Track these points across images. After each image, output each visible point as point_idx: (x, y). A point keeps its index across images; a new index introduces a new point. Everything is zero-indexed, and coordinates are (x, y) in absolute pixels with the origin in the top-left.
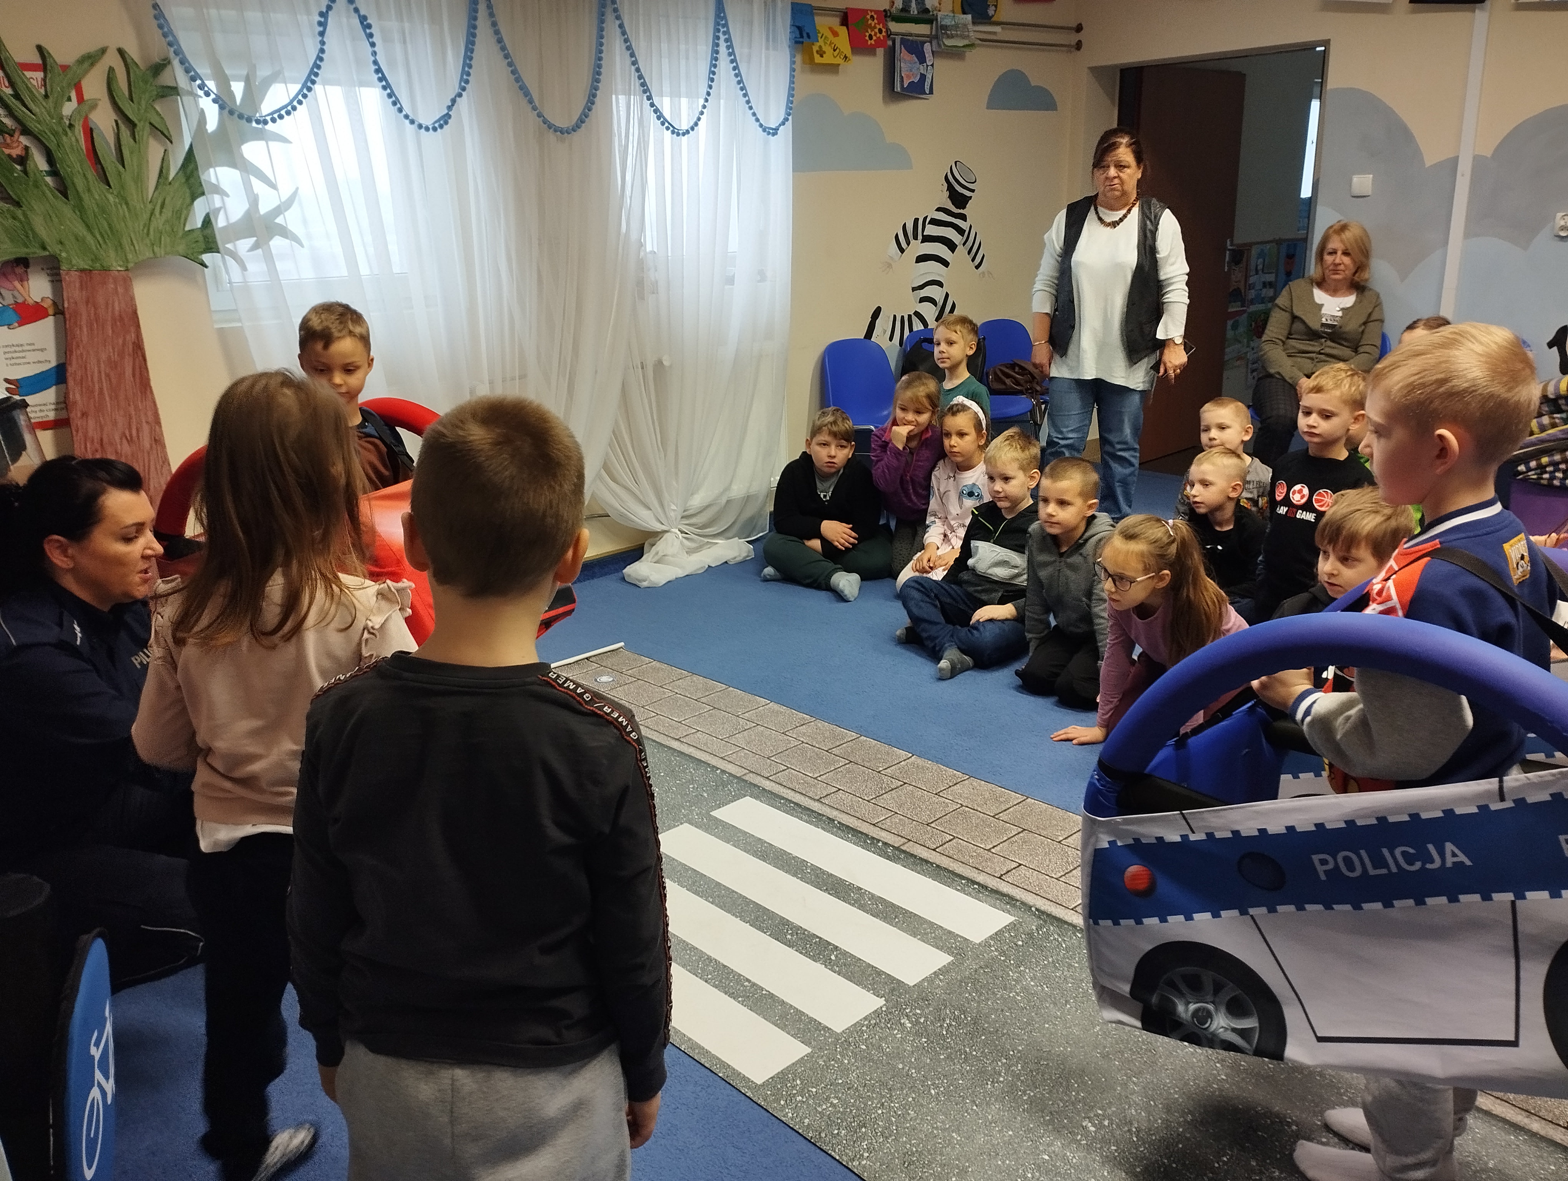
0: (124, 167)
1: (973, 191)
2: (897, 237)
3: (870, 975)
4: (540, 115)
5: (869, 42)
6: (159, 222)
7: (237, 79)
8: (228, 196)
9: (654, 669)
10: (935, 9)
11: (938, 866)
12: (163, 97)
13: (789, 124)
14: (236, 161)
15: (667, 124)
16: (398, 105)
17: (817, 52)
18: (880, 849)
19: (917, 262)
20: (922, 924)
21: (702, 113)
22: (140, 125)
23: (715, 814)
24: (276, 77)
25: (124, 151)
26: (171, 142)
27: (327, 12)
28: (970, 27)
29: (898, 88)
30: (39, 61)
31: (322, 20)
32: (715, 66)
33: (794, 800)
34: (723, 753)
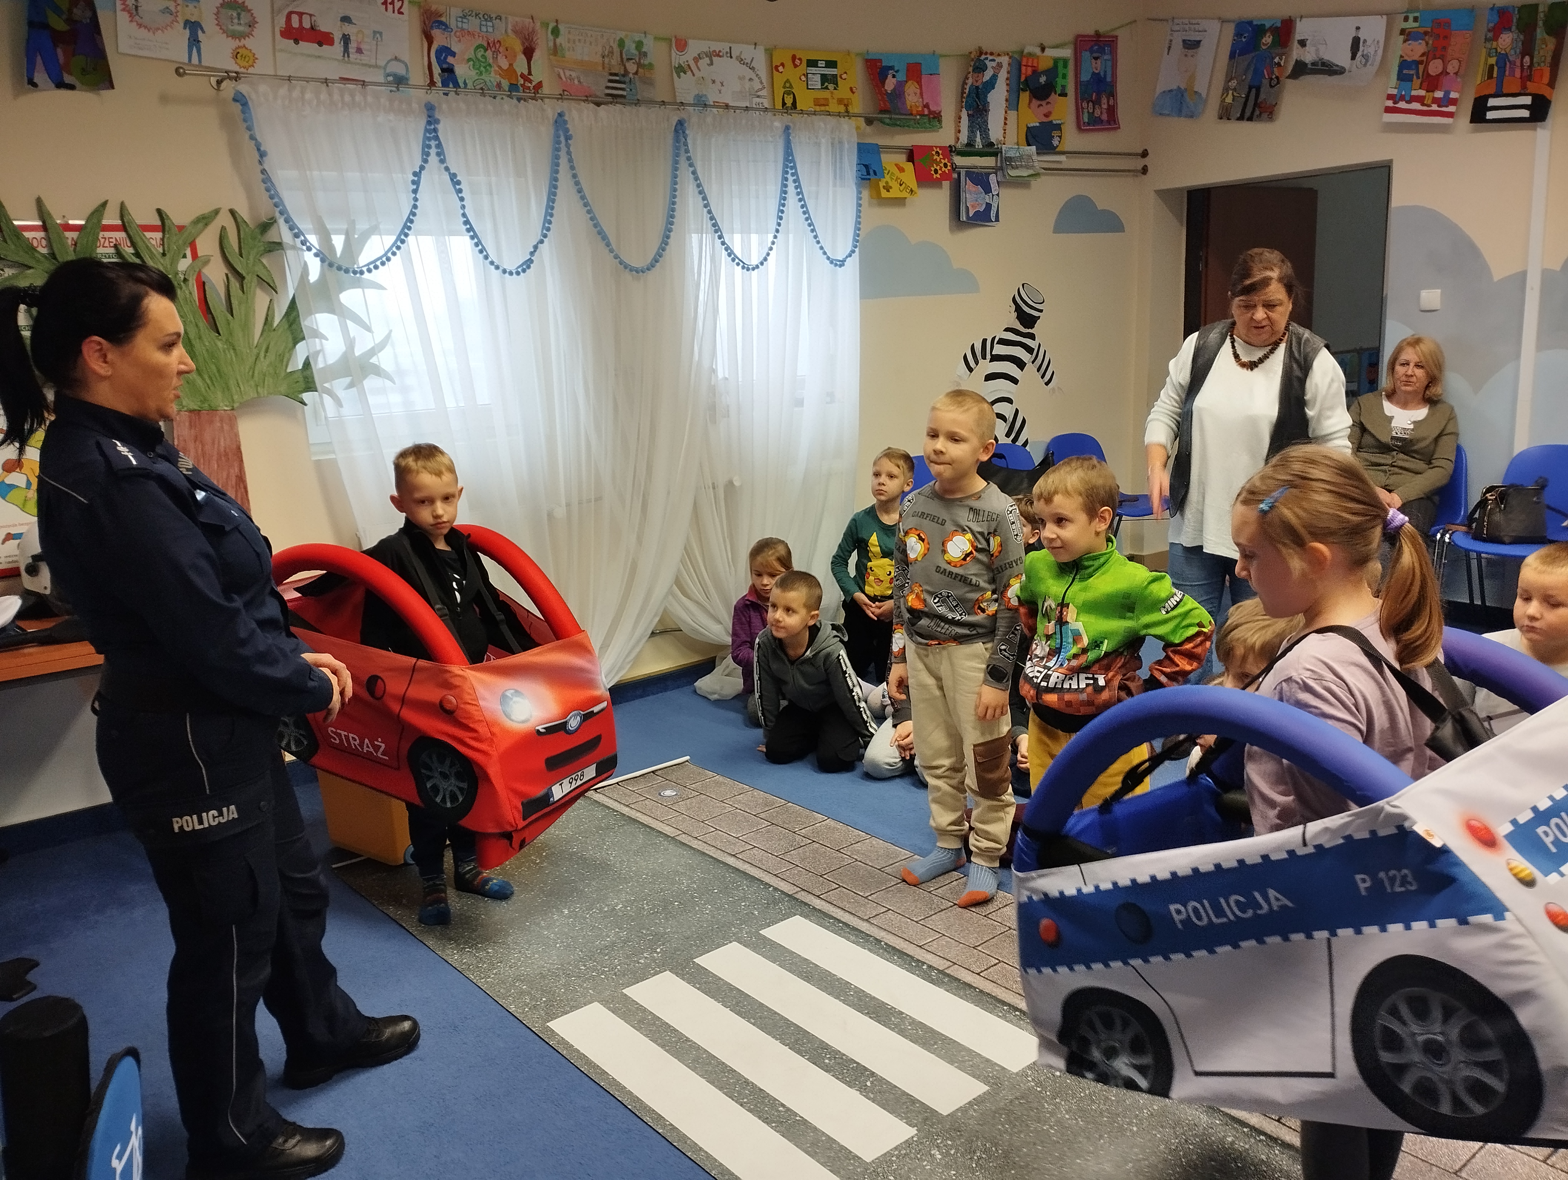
0: (232, 315)
1: (1041, 311)
2: (965, 357)
3: (904, 1103)
4: (616, 257)
5: (935, 176)
6: (263, 365)
7: (338, 232)
8: (327, 339)
9: (717, 783)
10: (1000, 142)
11: (981, 991)
12: (270, 251)
13: (856, 255)
14: (333, 307)
15: (737, 261)
16: (485, 253)
17: (884, 187)
18: (925, 972)
19: (986, 380)
20: (961, 1051)
21: (771, 249)
22: (248, 278)
23: (765, 932)
24: (374, 230)
25: (233, 301)
26: (276, 292)
27: (420, 172)
28: (1035, 157)
29: (964, 218)
30: (159, 223)
31: (416, 179)
32: (784, 205)
33: (842, 919)
34: (776, 870)
